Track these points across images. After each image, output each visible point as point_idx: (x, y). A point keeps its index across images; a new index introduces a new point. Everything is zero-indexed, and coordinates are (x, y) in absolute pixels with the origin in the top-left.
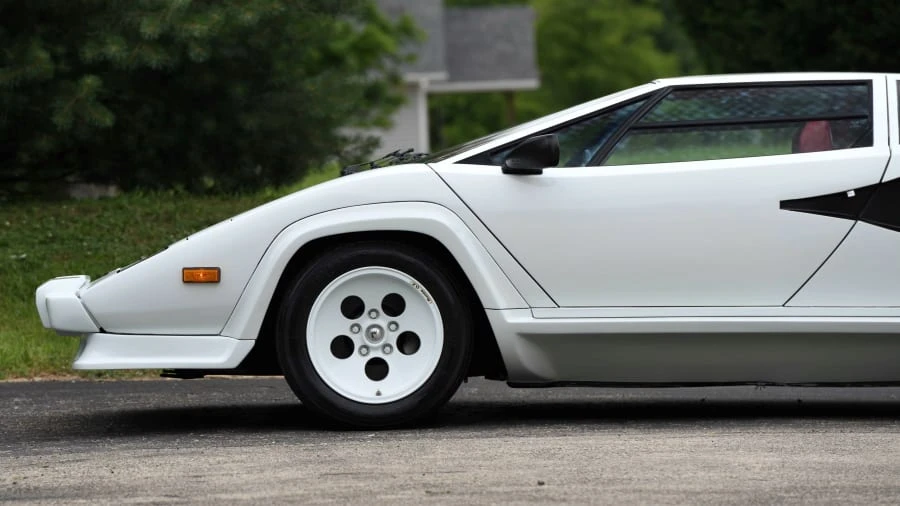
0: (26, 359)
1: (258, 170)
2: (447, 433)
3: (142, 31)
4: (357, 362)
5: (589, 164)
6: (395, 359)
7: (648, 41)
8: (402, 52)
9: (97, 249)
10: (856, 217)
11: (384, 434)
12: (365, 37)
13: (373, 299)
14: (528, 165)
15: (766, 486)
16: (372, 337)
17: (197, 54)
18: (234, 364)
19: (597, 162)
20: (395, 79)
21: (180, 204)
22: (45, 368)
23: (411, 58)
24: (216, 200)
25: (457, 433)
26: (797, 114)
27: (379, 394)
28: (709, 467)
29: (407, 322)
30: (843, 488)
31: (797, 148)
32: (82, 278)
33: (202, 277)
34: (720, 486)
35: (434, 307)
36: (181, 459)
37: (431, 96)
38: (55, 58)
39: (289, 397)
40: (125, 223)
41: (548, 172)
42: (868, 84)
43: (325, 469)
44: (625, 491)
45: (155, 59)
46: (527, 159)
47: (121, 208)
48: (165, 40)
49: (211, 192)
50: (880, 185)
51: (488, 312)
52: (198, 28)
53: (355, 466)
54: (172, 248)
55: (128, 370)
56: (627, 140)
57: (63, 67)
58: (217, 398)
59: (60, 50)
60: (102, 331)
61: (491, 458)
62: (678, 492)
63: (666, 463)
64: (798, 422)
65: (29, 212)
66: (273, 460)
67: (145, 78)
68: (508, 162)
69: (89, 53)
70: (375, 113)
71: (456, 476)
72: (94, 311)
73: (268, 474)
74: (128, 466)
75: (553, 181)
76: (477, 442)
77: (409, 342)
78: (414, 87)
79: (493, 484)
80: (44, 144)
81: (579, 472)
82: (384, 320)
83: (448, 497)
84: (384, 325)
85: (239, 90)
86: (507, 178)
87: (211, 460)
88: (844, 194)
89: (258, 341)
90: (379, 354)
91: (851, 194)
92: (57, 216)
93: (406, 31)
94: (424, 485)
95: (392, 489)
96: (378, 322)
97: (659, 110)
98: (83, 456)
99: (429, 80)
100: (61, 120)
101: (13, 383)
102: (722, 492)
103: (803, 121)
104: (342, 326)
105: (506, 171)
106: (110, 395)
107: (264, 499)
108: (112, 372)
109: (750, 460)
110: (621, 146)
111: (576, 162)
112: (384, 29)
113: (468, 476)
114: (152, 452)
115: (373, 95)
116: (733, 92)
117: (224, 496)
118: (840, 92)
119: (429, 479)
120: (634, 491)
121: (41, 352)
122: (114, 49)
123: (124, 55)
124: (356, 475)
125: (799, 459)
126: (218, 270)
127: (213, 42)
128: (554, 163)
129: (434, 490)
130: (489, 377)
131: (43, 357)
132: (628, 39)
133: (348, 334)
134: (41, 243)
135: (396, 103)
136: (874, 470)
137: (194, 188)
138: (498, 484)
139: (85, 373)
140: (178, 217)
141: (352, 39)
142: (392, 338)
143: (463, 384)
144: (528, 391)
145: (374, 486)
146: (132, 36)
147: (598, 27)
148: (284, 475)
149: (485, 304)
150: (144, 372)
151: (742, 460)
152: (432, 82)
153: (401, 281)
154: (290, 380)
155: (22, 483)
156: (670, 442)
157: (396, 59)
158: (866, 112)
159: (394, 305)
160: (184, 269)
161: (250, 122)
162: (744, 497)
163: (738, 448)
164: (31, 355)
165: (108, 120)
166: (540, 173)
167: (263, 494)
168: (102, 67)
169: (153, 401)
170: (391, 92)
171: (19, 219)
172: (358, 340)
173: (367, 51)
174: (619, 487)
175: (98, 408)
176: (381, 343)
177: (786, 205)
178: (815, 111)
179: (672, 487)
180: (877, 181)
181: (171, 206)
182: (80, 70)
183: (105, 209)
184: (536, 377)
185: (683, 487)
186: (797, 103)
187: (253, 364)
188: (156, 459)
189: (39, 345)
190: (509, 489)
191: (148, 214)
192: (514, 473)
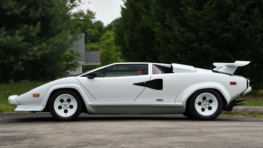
0: (8, 109)
1: (49, 78)
2: (77, 122)
3: (29, 54)
4: (63, 110)
5: (102, 77)
6: (69, 110)
7: (119, 57)
8: (78, 58)
9: (21, 91)
10: (145, 86)
11: (67, 122)
12: (71, 56)
13: (65, 99)
14: (92, 77)
15: (128, 131)
16: (65, 106)
17: (39, 58)
18: (42, 110)
19: (103, 77)
20: (76, 63)
21: (35, 83)
22: (11, 111)
23: (79, 59)
24: (41, 82)
25: (79, 122)
26: (136, 69)
27: (66, 115)
28: (120, 128)
29: (71, 103)
30: (140, 131)
31: (136, 75)
32: (16, 95)
33: (36, 95)
34: (121, 131)
35: (76, 101)
36: (31, 126)
37: (83, 66)
38: (15, 58)
39: (51, 116)
40: (26, 86)
41: (95, 78)
42: (148, 64)
43: (56, 128)
44: (105, 132)
45: (31, 59)
46: (92, 76)
47: (25, 84)
48: (33, 56)
49: (41, 81)
50: (149, 81)
51: (85, 102)
52: (39, 54)
53: (61, 128)
54: (31, 90)
55: (25, 111)
56: (108, 73)
57: (16, 60)
58: (40, 116)
59: (16, 57)
60: (19, 104)
61: (84, 126)
62: (114, 132)
63: (113, 127)
64: (135, 120)
65: (10, 84)
66: (47, 126)
67: (30, 62)
68: (88, 77)
69: (20, 58)
70: (73, 68)
71: (77, 129)
72: (18, 101)
73: (46, 129)
74: (22, 127)
75: (96, 80)
76: (82, 123)
77: (71, 107)
78: (80, 64)
79: (83, 131)
80: (13, 73)
81: (98, 129)
82: (67, 103)
83: (75, 133)
84: (67, 104)
85: (46, 64)
86: (88, 79)
87: (36, 126)
88: (144, 82)
89: (46, 106)
90: (66, 109)
91: (145, 83)
92: (14, 85)
93: (78, 55)
94: (72, 131)
95: (66, 131)
96: (66, 103)
97: (114, 68)
98: (15, 126)
99: (82, 63)
100: (16, 69)
101: (6, 113)
102: (121, 132)
103: (137, 70)
104: (60, 104)
105: (88, 78)
106: (21, 115)
107: (44, 133)
108: (22, 111)
109: (126, 126)
110: (107, 74)
111: (100, 77)
112: (75, 55)
113: (79, 129)
114: (27, 125)
115: (73, 65)
116: (126, 65)
117: (37, 133)
118: (143, 66)
119: (73, 130)
120: (106, 132)
121: (10, 108)
122: (25, 57)
123: (26, 58)
124: (60, 129)
125: (135, 126)
126: (39, 94)
127: (41, 56)
128: (96, 77)
129: (73, 132)
130: (85, 113)
131: (11, 109)
132: (116, 57)
133: (61, 105)
134: (12, 89)
135: (77, 67)
136: (146, 128)
137: (38, 81)
138: (84, 131)
139: (18, 112)
140: (35, 85)
141: (69, 56)
142: (68, 106)
143: (81, 114)
144: (92, 115)
145: (63, 131)
146: (28, 55)
147: (111, 54)
148: (48, 129)
149: (84, 100)
150: (28, 111)
151: (125, 127)
152: (83, 63)
153: (70, 96)
154: (51, 113)
155: (4, 130)
156: (114, 124)
157: (77, 59)
158: (147, 69)
159: (69, 100)
160: (33, 94)
161: (48, 69)
162: (124, 133)
163: (125, 125)
164: (9, 108)
165: (23, 69)
166: (94, 78)
167: (44, 132)
168: (23, 60)
169: (29, 116)
170: (76, 65)
171: (8, 85)
172: (63, 106)
173: (72, 58)
174: (104, 131)
175: (19, 118)
176: (67, 107)
177: (134, 84)
178: (139, 69)
179: (113, 131)
180: (149, 80)
181: (34, 84)
182: (19, 61)
183: (22, 84)
184: (93, 113)
185: (115, 131)
186: (136, 67)
187: (45, 110)
188: (27, 126)
189: (10, 107)
190: (86, 132)
191: (30, 85)
192: (87, 129)
